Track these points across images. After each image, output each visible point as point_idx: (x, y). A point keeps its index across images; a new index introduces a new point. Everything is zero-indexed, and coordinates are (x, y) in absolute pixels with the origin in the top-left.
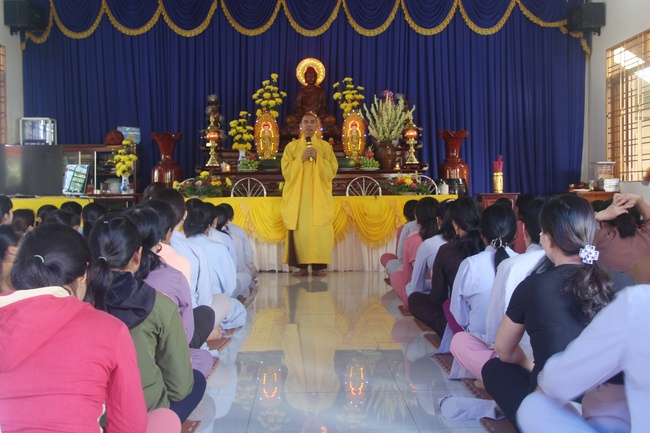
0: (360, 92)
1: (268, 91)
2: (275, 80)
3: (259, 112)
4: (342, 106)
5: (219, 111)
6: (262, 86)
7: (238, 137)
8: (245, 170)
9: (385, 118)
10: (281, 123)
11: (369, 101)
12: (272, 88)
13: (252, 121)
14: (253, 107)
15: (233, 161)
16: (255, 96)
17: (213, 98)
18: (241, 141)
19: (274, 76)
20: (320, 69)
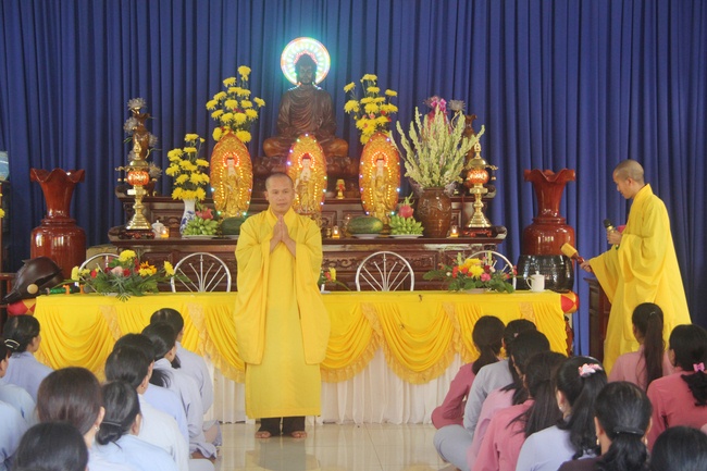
0: (388, 100)
1: (234, 96)
2: (245, 77)
3: (217, 133)
4: (360, 124)
5: (149, 128)
6: (221, 88)
7: (182, 179)
8: (194, 237)
9: (435, 148)
10: (255, 151)
11: (406, 117)
12: (240, 91)
13: (206, 150)
14: (206, 125)
15: (174, 219)
16: (210, 105)
17: (136, 105)
18: (188, 186)
19: (244, 71)
20: (324, 63)
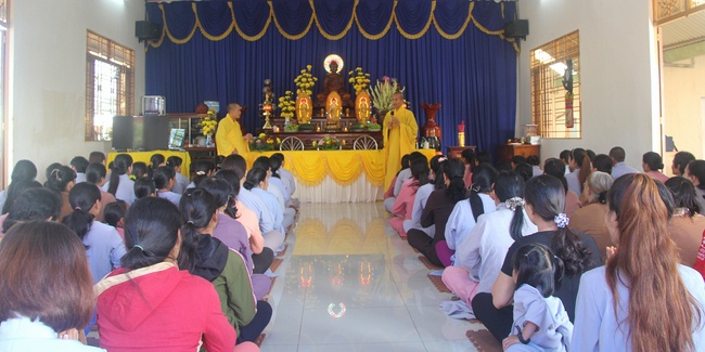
0: (367, 77)
1: (305, 77)
2: (310, 69)
3: (298, 91)
4: (355, 87)
5: (272, 90)
6: (301, 74)
7: (284, 109)
8: (289, 131)
9: (385, 95)
10: (314, 99)
11: (373, 84)
12: (307, 75)
13: (294, 98)
14: (294, 88)
15: (281, 126)
16: (296, 80)
17: (267, 82)
18: (287, 111)
19: (309, 67)
20: (341, 64)
